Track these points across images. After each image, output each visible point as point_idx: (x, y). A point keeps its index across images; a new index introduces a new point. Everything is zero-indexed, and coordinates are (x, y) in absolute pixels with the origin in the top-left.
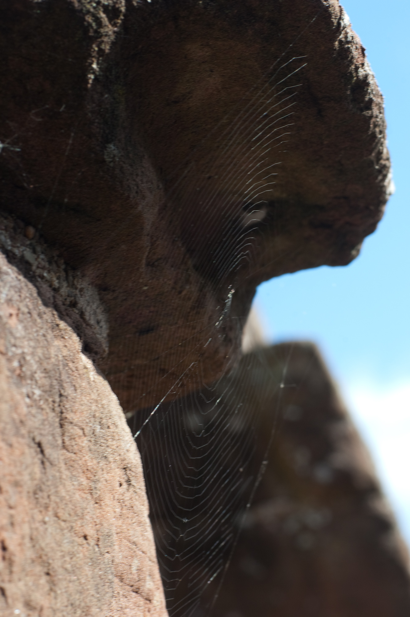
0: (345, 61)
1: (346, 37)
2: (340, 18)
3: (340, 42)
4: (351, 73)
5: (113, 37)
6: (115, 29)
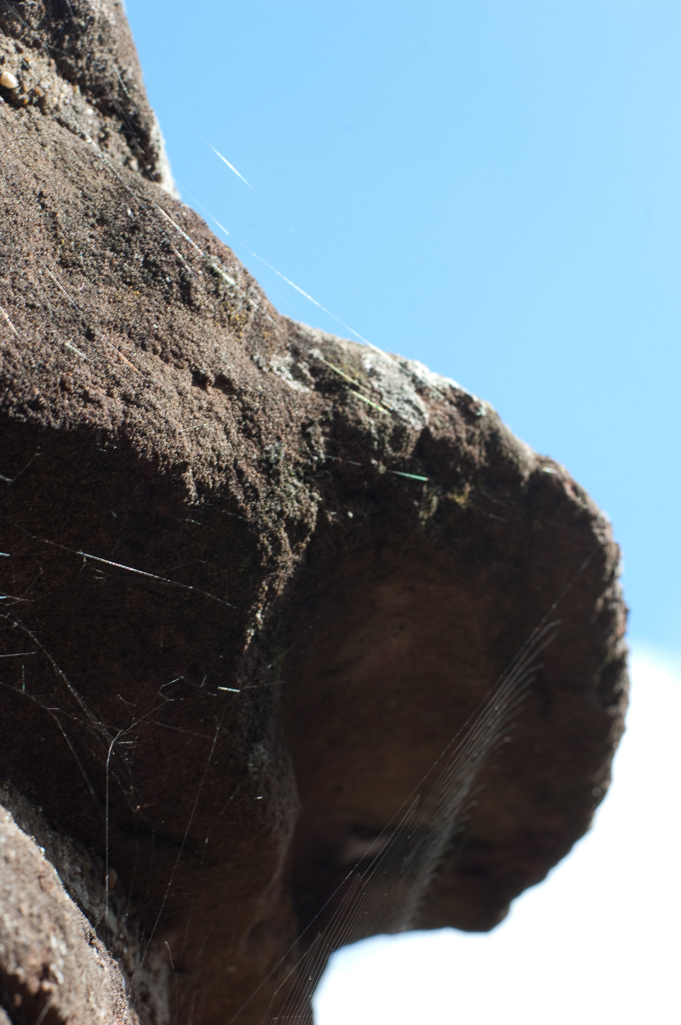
0: (606, 630)
1: (614, 593)
2: (616, 564)
3: (605, 600)
4: (607, 648)
5: (290, 571)
6: (297, 557)
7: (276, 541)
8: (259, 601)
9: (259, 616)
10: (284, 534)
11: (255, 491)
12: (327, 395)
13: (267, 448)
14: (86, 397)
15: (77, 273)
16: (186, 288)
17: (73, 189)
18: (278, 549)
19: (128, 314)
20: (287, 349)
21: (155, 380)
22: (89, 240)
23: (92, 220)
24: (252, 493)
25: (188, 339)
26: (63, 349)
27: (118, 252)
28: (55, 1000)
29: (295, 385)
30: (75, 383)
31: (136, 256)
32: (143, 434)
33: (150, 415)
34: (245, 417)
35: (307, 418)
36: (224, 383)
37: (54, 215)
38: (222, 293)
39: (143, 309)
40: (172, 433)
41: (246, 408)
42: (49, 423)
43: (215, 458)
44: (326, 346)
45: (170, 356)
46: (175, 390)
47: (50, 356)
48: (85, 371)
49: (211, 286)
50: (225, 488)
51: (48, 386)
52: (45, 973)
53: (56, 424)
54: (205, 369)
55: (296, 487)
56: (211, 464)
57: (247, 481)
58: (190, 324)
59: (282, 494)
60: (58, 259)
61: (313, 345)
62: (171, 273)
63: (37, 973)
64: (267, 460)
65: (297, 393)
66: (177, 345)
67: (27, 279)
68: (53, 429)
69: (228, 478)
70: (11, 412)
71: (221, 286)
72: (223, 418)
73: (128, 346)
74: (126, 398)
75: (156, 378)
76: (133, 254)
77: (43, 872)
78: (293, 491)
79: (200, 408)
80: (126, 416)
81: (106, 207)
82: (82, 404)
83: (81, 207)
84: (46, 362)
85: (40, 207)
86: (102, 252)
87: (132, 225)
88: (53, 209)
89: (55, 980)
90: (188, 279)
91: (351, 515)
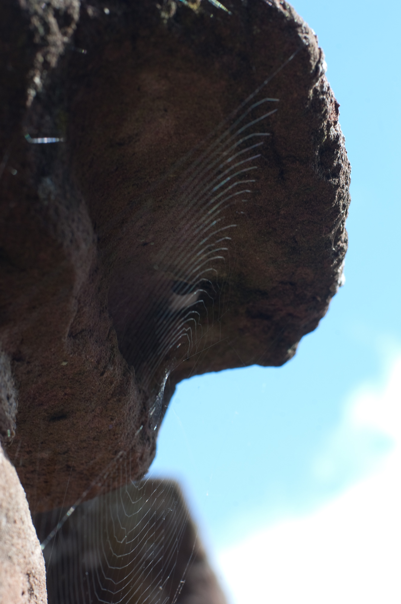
0: (318, 115)
1: (322, 87)
2: (319, 62)
3: (315, 91)
4: (322, 131)
6: (66, 39)
7: (46, 24)
9: (37, 80)
10: (52, 20)
18: (48, 31)
91: (107, 11)
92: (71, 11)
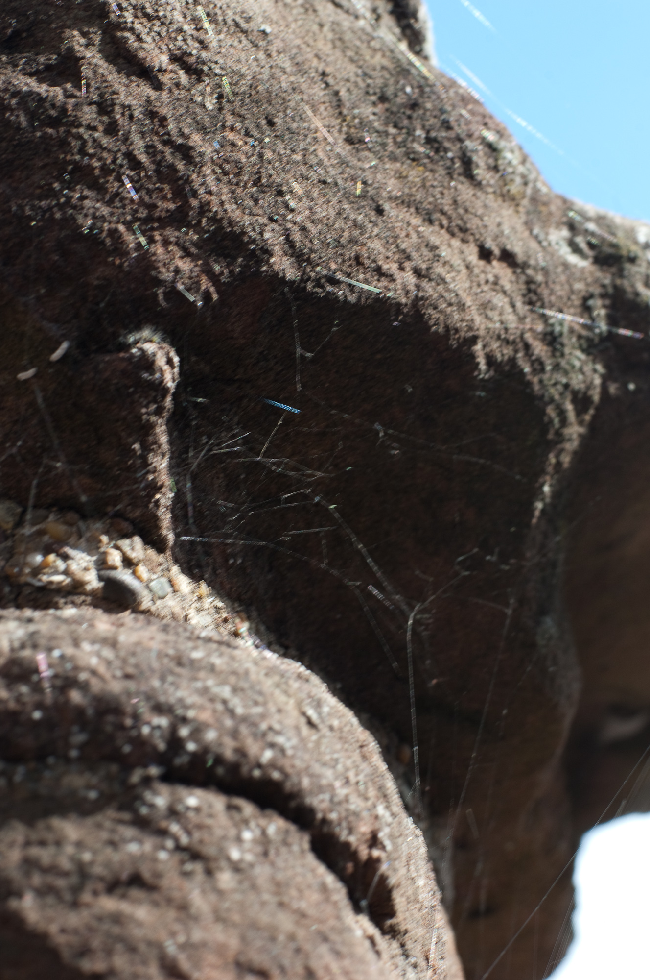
5: (576, 444)
6: (582, 430)
7: (562, 413)
8: (547, 474)
9: (546, 489)
10: (569, 407)
11: (542, 364)
12: (605, 268)
13: (551, 321)
14: (379, 272)
15: (363, 150)
16: (467, 163)
17: (352, 68)
18: (564, 422)
19: (414, 189)
20: (564, 224)
21: (443, 254)
22: (372, 117)
23: (374, 98)
24: (538, 366)
25: (472, 214)
26: (356, 225)
27: (401, 129)
28: (384, 868)
29: (573, 259)
30: (369, 258)
31: (418, 132)
32: (435, 308)
33: (440, 288)
34: (529, 290)
35: (587, 291)
36: (507, 257)
37: (337, 93)
38: (501, 168)
39: (428, 184)
40: (462, 307)
41: (529, 282)
42: (346, 297)
43: (502, 332)
44: (600, 220)
45: (456, 230)
46: (462, 264)
47: (343, 231)
48: (376, 245)
49: (491, 161)
50: (512, 361)
51: (344, 261)
52: (374, 841)
53: (352, 298)
54: (490, 244)
55: (579, 359)
56: (499, 337)
57: (532, 355)
58: (473, 199)
59: (567, 367)
60: (344, 136)
61: (588, 219)
62: (453, 148)
63: (366, 841)
64: (551, 333)
65: (575, 266)
66: (462, 219)
67: (316, 156)
68: (349, 303)
69: (516, 351)
70: (309, 286)
71: (500, 162)
72: (508, 292)
73: (416, 221)
74: (417, 272)
75: (444, 252)
76: (414, 130)
77: (364, 741)
78: (577, 364)
79: (487, 282)
80: (419, 290)
81: (386, 85)
82: (376, 278)
83: (362, 85)
84: (341, 237)
85: (323, 86)
86: (386, 129)
87: (412, 102)
88: (336, 88)
89: (383, 848)
90: (469, 154)
91: (632, 386)
92: (591, 392)
